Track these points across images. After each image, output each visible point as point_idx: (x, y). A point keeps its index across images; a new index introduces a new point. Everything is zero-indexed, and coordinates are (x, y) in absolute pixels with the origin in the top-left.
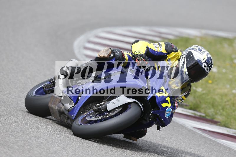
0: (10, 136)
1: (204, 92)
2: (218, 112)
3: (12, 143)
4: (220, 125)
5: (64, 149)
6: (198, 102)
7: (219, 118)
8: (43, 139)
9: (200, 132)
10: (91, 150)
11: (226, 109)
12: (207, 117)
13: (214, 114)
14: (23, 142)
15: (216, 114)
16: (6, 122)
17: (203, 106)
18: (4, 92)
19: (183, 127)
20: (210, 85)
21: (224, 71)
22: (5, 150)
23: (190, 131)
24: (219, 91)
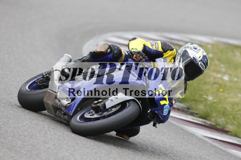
0: (18, 140)
1: (215, 100)
2: (229, 121)
3: (19, 147)
4: (230, 135)
5: (72, 154)
6: (209, 111)
7: (230, 128)
8: (51, 144)
9: (210, 141)
10: (99, 157)
11: (238, 118)
12: (218, 127)
13: (225, 123)
14: (30, 146)
15: (227, 123)
16: (14, 126)
17: (214, 115)
18: (11, 95)
19: (193, 135)
20: (222, 94)
21: (236, 79)
22: (12, 155)
23: (200, 139)
24: (230, 100)
